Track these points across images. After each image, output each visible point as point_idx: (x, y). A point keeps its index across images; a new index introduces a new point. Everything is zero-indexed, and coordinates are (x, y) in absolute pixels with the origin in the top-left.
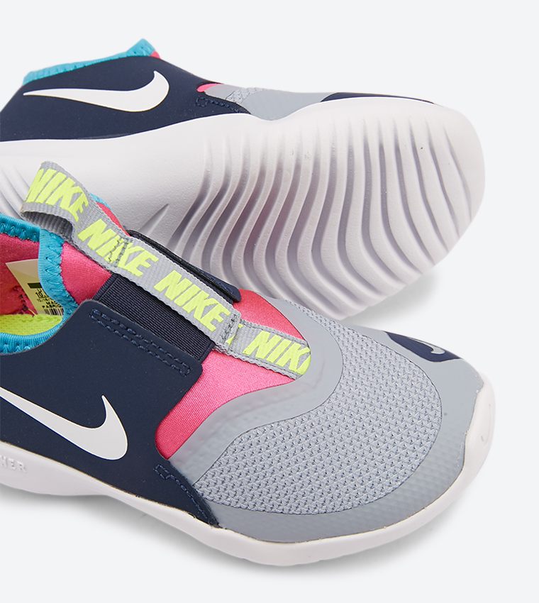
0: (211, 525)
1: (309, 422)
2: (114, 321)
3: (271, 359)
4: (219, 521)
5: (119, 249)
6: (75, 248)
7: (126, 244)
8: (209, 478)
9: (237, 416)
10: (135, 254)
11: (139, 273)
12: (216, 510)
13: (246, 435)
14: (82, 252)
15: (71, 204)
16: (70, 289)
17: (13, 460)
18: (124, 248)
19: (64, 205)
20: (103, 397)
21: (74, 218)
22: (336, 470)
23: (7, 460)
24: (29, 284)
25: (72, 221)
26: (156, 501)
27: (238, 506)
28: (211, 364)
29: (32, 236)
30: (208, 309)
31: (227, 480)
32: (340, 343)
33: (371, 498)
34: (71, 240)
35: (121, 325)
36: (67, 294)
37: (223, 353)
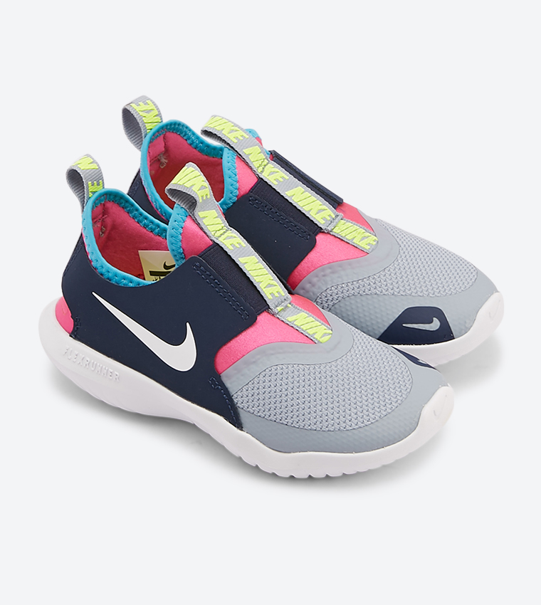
0: (238, 428)
1: (319, 370)
2: (208, 273)
3: (304, 328)
4: (243, 426)
5: (222, 232)
6: (195, 221)
7: (227, 230)
8: (245, 392)
9: (272, 354)
10: (231, 237)
11: (231, 248)
12: (244, 417)
13: (275, 367)
14: (198, 224)
15: (199, 190)
16: (184, 247)
17: (112, 371)
18: (225, 232)
19: (195, 189)
20: (188, 324)
21: (200, 200)
22: (329, 404)
23: (108, 370)
24: (150, 272)
25: (197, 199)
26: (204, 407)
27: (259, 414)
28: (263, 318)
29: (162, 234)
30: (270, 285)
31: (256, 394)
32: (355, 336)
33: (348, 428)
34: (193, 215)
35: (212, 277)
36: (181, 250)
37: (273, 315)
